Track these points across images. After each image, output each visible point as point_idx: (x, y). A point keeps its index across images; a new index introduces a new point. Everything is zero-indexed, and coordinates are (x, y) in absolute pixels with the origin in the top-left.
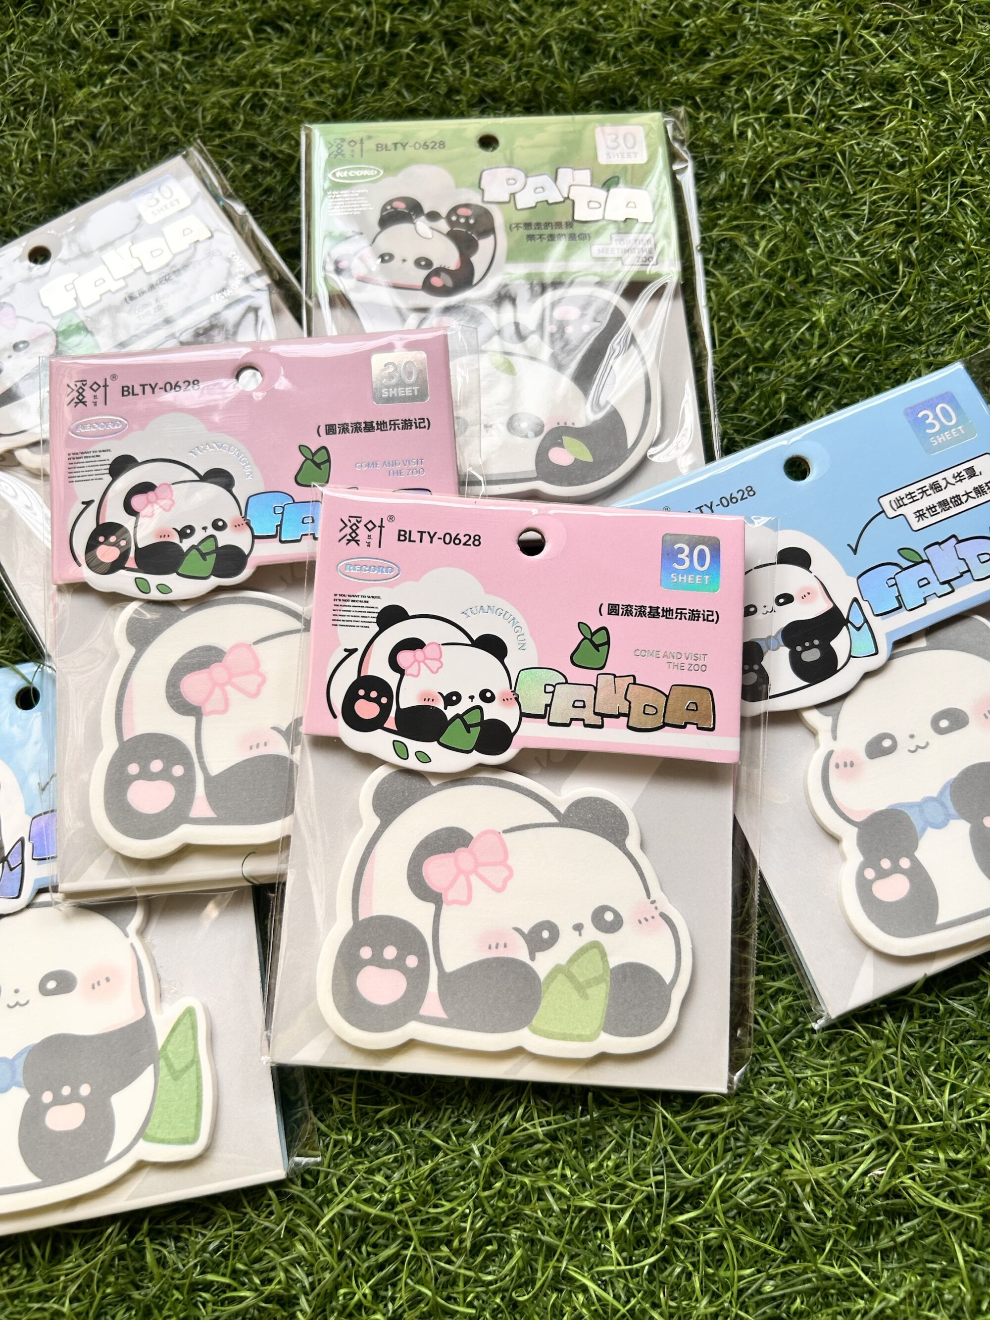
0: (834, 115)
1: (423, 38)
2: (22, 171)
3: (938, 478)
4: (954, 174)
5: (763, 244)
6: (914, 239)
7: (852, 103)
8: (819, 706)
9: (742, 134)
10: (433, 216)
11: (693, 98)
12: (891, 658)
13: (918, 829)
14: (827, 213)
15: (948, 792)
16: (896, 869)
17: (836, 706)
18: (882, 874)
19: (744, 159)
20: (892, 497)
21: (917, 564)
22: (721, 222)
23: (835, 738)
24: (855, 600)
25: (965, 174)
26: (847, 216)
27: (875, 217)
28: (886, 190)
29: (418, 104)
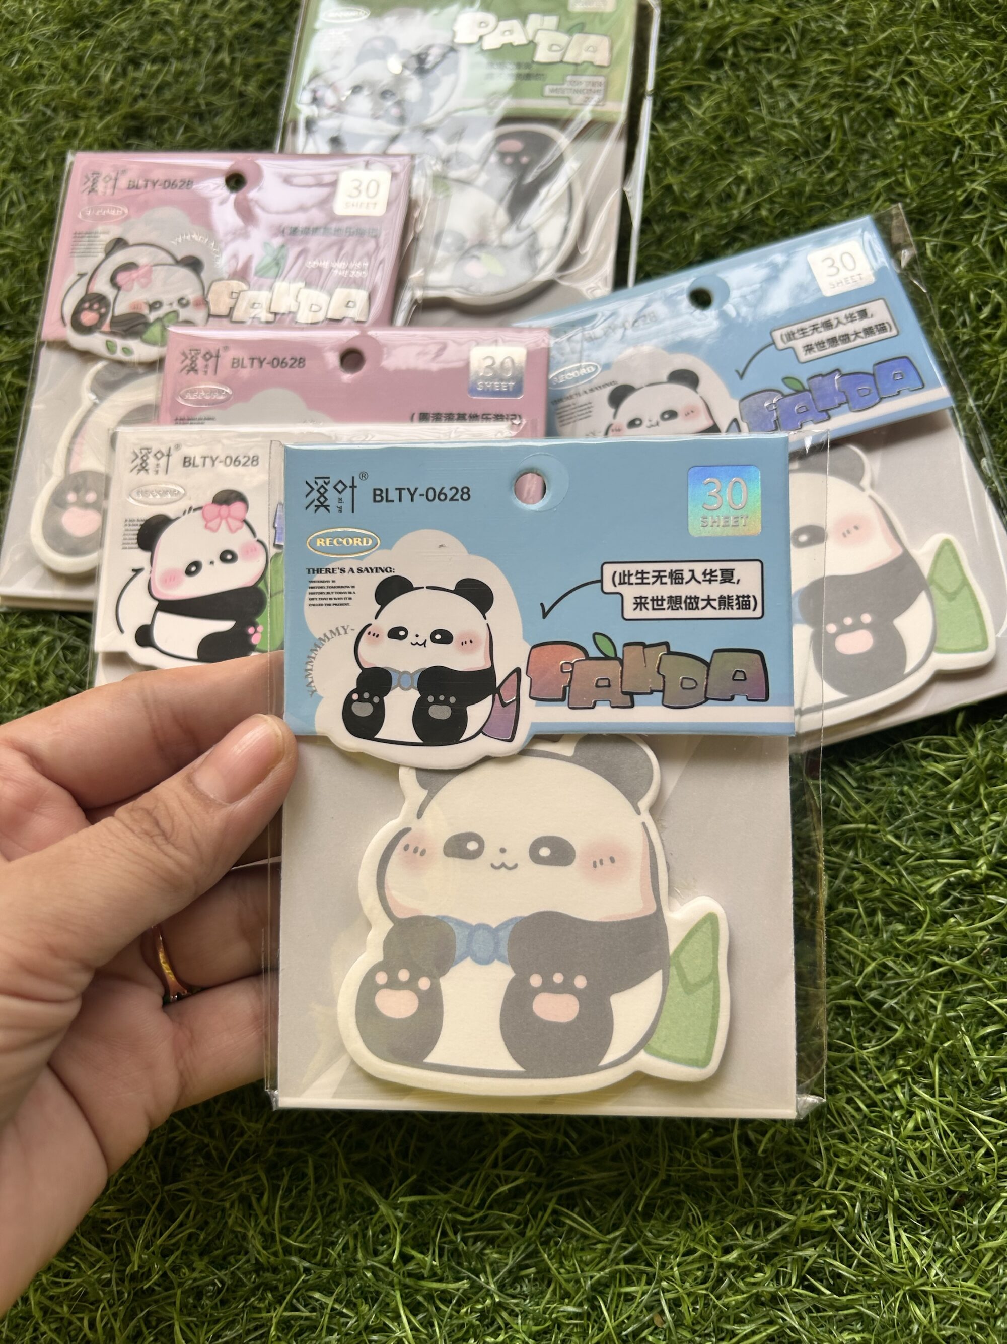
3: (831, 317)
4: (900, 53)
6: (852, 109)
14: (776, 83)
19: (700, 24)
20: (785, 331)
21: (799, 392)
22: (672, 82)
24: (735, 420)
25: (912, 53)
26: (793, 86)
27: (820, 87)
28: (833, 62)
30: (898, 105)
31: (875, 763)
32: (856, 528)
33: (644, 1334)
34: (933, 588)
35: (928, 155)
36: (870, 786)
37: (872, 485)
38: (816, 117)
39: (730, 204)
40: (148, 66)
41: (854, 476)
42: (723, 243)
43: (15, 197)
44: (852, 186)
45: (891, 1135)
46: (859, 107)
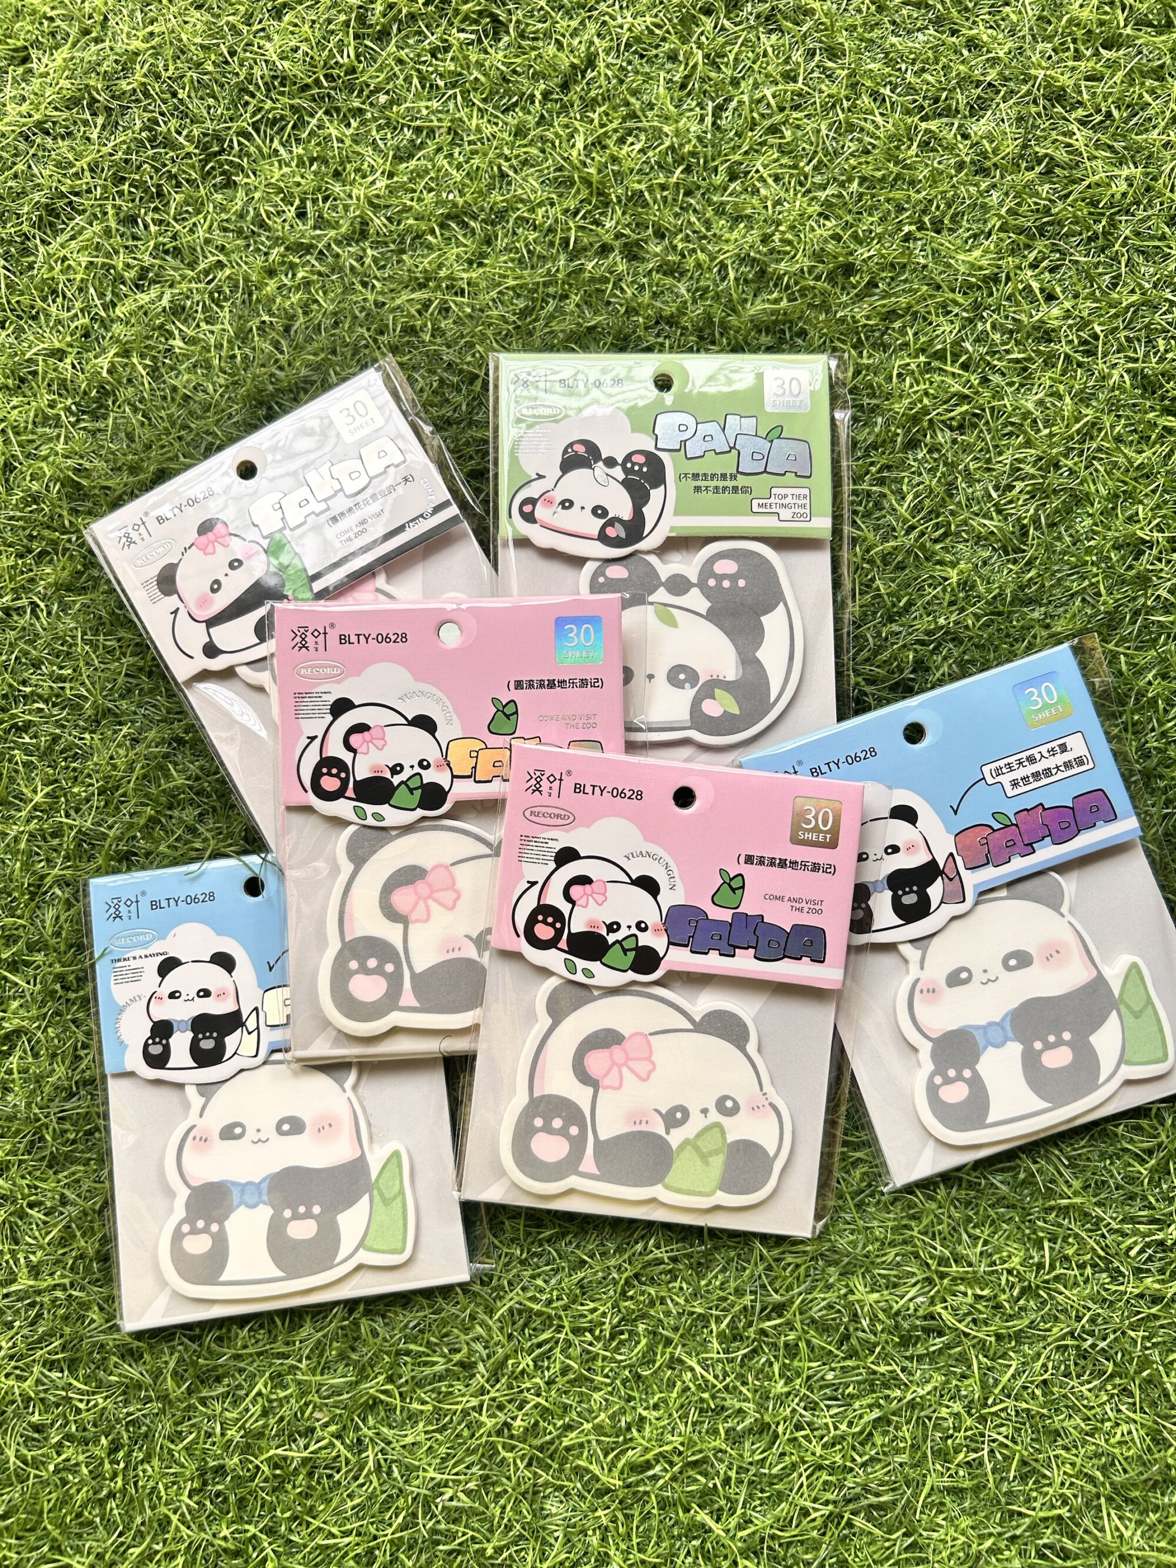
1: (605, 250)
3: (1035, 751)
4: (1092, 438)
5: (910, 497)
7: (1008, 352)
10: (611, 462)
12: (977, 903)
13: (981, 1046)
14: (971, 466)
15: (1008, 1019)
16: (960, 1078)
17: (925, 942)
18: (948, 1081)
20: (993, 766)
21: (1007, 826)
23: (922, 968)
24: (951, 854)
32: (1058, 952)
34: (1122, 1008)
41: (1054, 902)
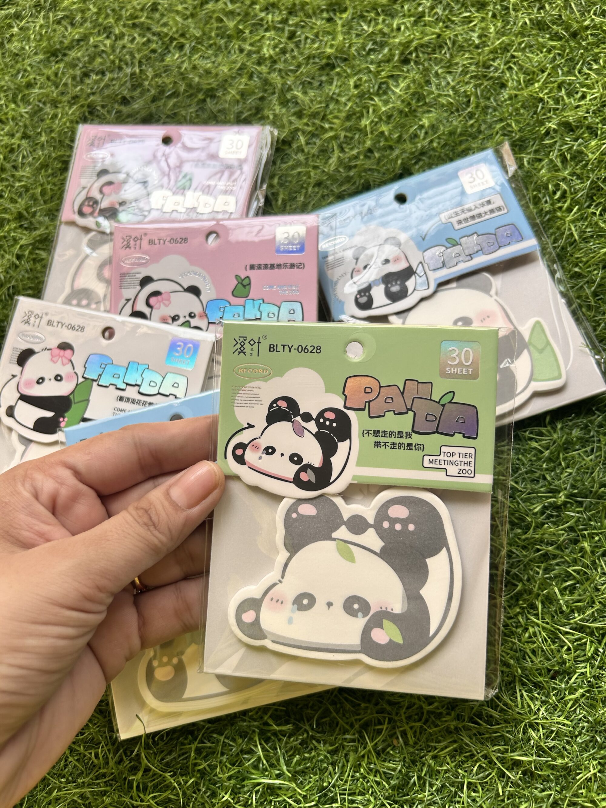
0: (449, 20)
2: (35, 39)
4: (508, 51)
6: (482, 84)
7: (460, 14)
8: (398, 313)
9: (399, 29)
11: (377, 10)
12: (437, 290)
14: (440, 71)
17: (405, 314)
19: (397, 40)
20: (446, 213)
21: (455, 246)
22: (383, 73)
24: (421, 262)
25: (514, 51)
26: (450, 73)
27: (465, 72)
28: (471, 58)
29: (234, 10)
30: (507, 81)
31: (503, 444)
32: (488, 317)
33: (388, 750)
34: (531, 348)
35: (525, 108)
36: (501, 456)
37: (497, 294)
38: (462, 90)
39: (417, 140)
40: (94, 77)
41: (486, 289)
42: (413, 162)
43: (25, 153)
44: (483, 127)
45: (517, 641)
46: (486, 83)
